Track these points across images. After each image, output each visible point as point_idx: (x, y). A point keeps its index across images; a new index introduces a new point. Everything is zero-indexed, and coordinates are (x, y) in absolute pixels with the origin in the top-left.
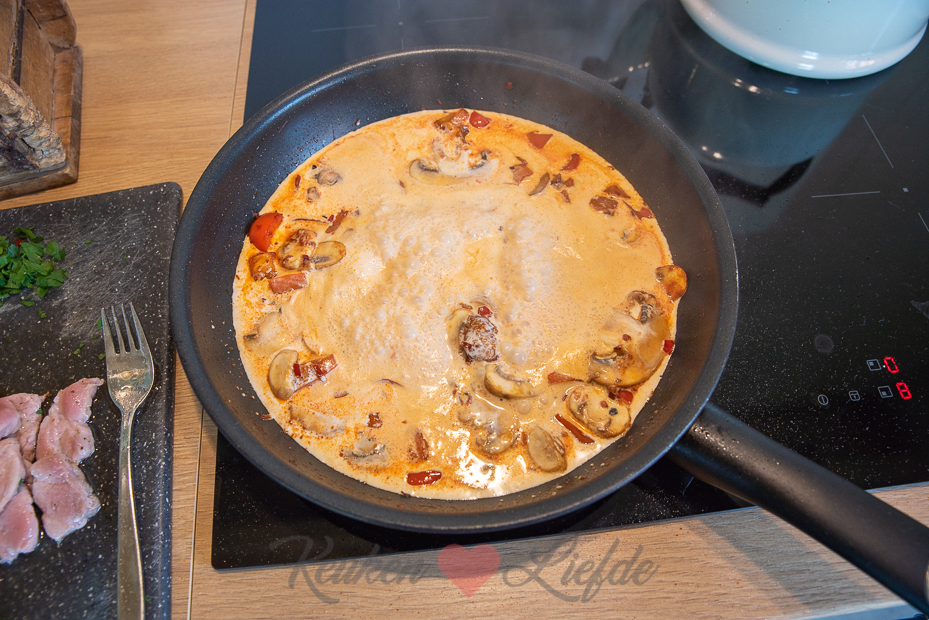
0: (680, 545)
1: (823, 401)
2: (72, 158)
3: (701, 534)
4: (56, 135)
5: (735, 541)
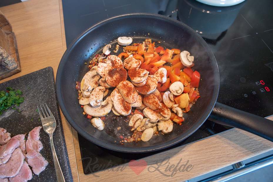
0: (215, 143)
1: (246, 96)
2: (18, 65)
3: (220, 139)
4: (13, 59)
5: (229, 139)
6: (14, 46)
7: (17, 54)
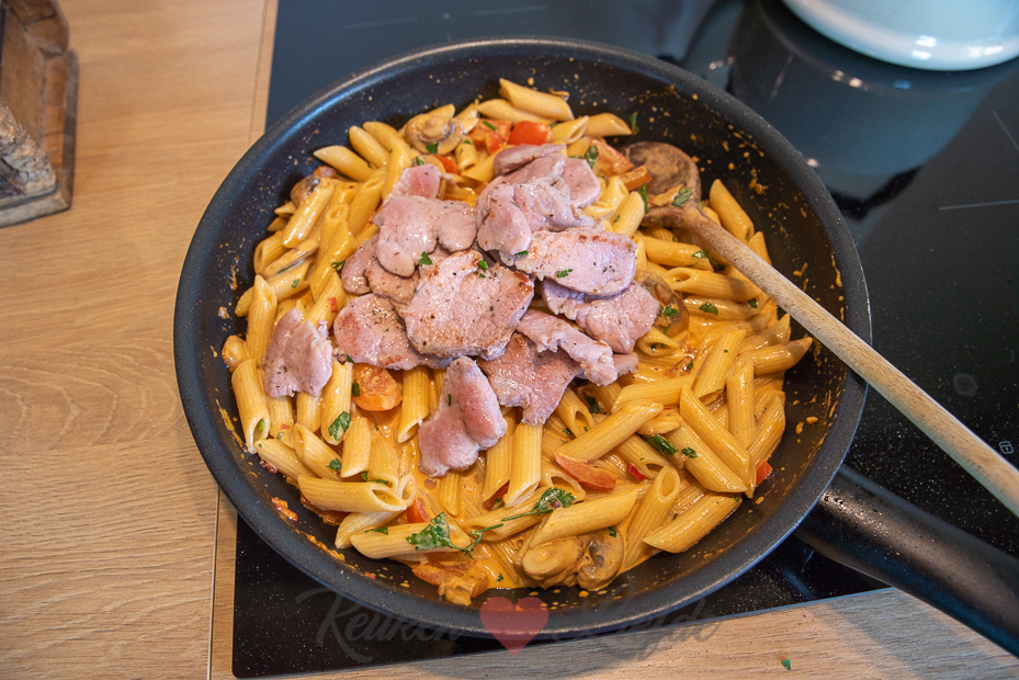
0: (805, 636)
2: (64, 180)
3: (829, 622)
4: (44, 154)
5: (870, 630)
6: (60, 103)
7: (69, 138)
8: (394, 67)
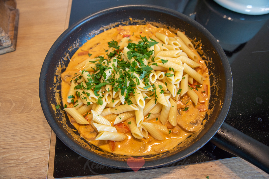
0: (213, 170)
1: (260, 120)
2: (14, 43)
3: (220, 166)
4: (7, 36)
5: (231, 168)
6: (14, 22)
7: (16, 32)
8: (102, 12)
